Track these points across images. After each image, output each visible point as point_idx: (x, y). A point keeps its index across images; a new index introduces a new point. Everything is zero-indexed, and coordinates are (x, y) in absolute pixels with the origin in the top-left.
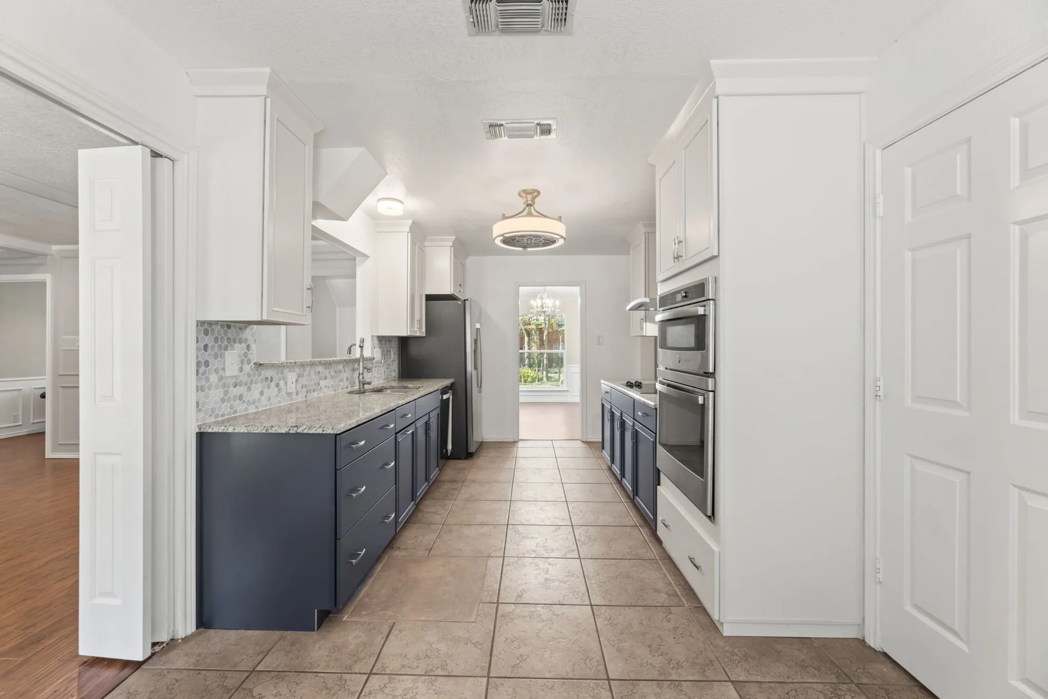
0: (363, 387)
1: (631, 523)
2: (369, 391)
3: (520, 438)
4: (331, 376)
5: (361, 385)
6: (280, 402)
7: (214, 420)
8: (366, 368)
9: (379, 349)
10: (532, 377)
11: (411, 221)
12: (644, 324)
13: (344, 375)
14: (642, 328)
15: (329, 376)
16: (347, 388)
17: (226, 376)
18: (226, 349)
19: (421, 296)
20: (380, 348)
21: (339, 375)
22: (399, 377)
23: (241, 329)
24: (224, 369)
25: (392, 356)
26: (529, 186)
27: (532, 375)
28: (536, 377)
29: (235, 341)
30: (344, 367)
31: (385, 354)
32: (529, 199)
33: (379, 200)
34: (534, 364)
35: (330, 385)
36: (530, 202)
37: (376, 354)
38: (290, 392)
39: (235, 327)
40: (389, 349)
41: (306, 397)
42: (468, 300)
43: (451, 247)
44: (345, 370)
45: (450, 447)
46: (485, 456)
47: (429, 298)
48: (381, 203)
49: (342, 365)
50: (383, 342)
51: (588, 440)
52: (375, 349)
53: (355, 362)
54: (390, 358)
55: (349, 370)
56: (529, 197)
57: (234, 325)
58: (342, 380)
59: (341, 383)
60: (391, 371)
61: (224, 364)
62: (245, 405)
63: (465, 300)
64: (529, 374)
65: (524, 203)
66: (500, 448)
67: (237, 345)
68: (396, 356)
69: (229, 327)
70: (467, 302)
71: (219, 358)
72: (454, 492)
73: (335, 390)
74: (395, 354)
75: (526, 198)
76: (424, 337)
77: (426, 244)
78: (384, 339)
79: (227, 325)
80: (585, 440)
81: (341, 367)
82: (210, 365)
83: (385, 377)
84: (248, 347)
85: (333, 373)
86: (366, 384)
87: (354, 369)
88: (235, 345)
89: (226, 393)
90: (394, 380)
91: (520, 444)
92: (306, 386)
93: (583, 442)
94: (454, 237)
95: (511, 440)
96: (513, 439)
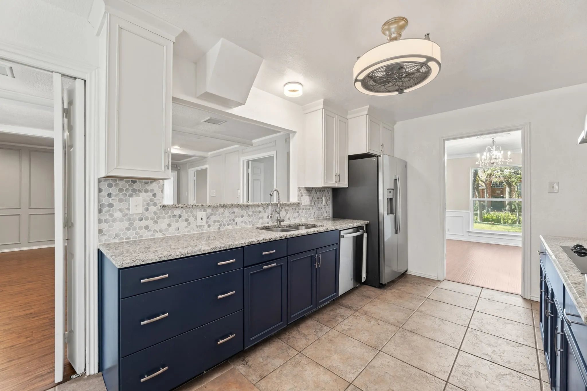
0: (280, 224)
4: (249, 215)
5: (278, 222)
6: (189, 231)
7: (118, 241)
10: (512, 220)
11: (322, 100)
15: (245, 215)
17: (131, 213)
18: (131, 196)
19: (347, 156)
20: (309, 196)
21: (258, 214)
22: (332, 217)
23: (146, 183)
24: (128, 209)
25: (324, 202)
27: (512, 218)
28: (517, 219)
29: (140, 191)
31: (315, 200)
34: (516, 209)
35: (247, 222)
38: (200, 224)
39: (140, 182)
40: (320, 197)
41: (219, 228)
43: (367, 115)
45: (364, 275)
46: (398, 290)
47: (351, 158)
49: (262, 208)
50: (313, 192)
52: (303, 197)
57: (139, 181)
60: (323, 213)
61: (129, 205)
62: (152, 233)
63: (377, 156)
64: (509, 217)
66: (418, 284)
67: (143, 194)
68: (329, 202)
69: (134, 182)
70: (379, 157)
71: (124, 202)
74: (327, 200)
76: (347, 187)
77: (349, 117)
78: (314, 190)
79: (131, 181)
82: (114, 206)
83: (315, 216)
84: (154, 195)
85: (251, 213)
86: (281, 222)
88: (141, 194)
89: (131, 224)
90: (325, 219)
91: (443, 284)
92: (219, 221)
93: (525, 299)
94: (368, 106)
95: (435, 278)
96: (437, 278)
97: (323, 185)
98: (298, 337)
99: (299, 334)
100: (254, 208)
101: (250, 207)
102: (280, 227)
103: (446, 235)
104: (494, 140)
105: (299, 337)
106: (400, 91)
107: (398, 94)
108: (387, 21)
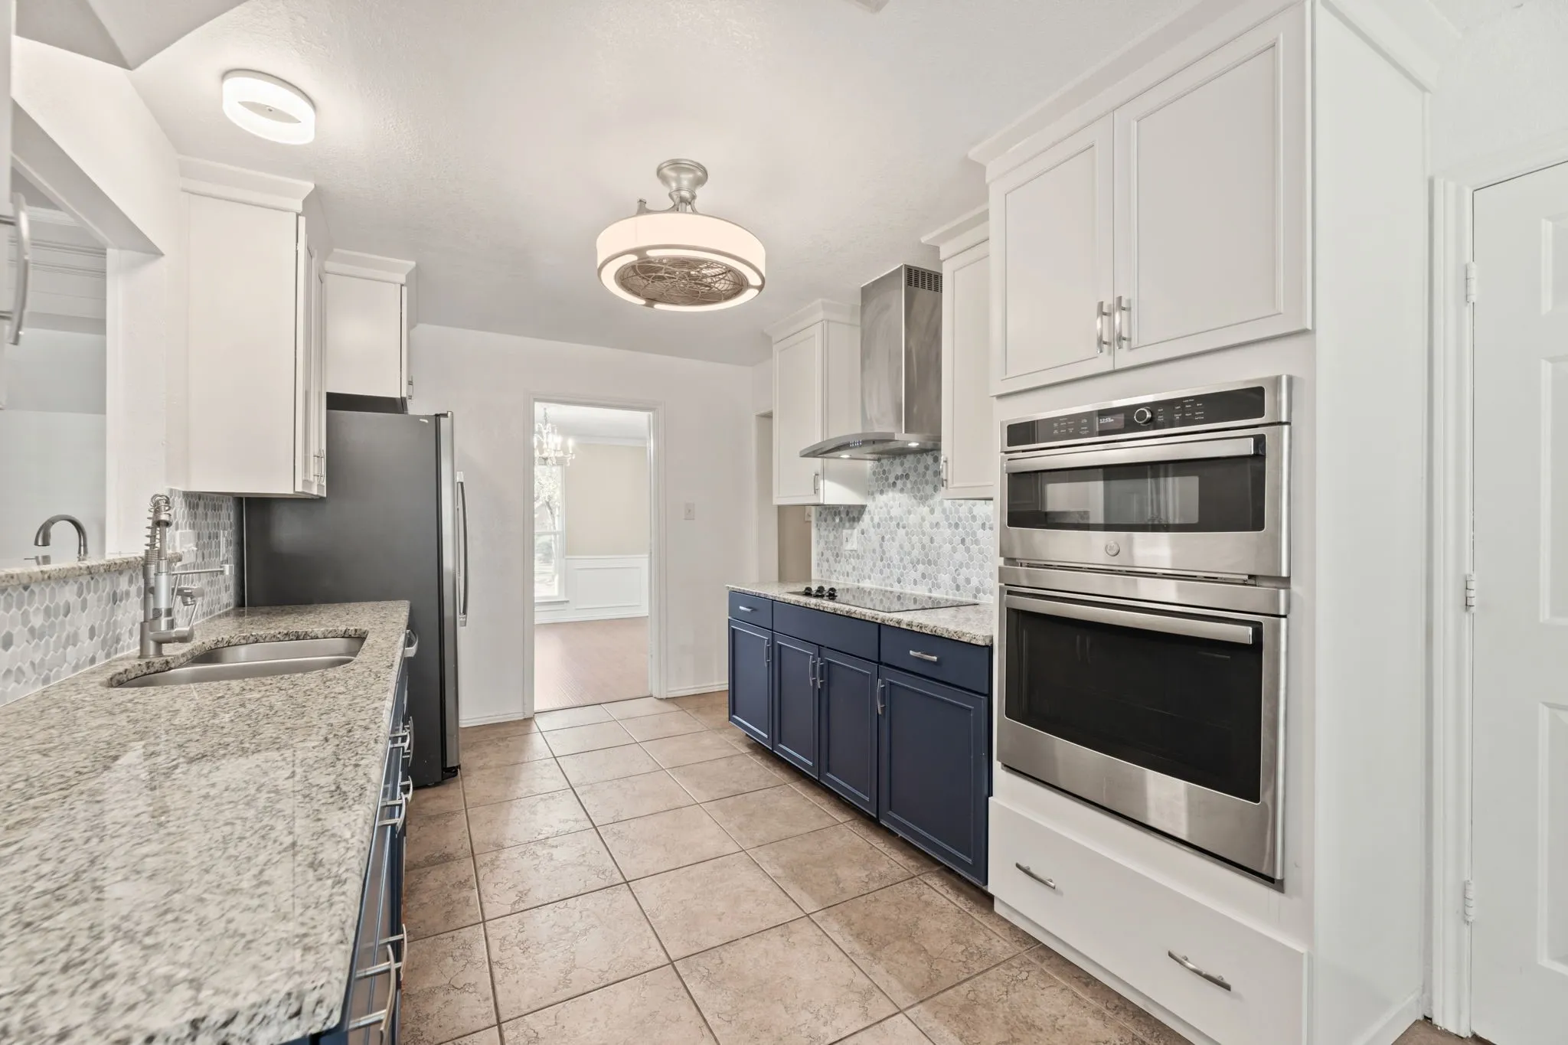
0: (159, 652)
1: (898, 872)
2: (182, 660)
3: (537, 708)
4: (32, 631)
5: (152, 646)
8: (180, 592)
9: (188, 530)
11: (311, 186)
12: (821, 482)
13: (82, 622)
14: (816, 491)
15: (19, 631)
16: (93, 661)
19: (320, 394)
20: (193, 526)
21: (63, 623)
22: (240, 604)
25: (223, 549)
26: (690, 154)
30: (80, 594)
31: (205, 543)
32: (685, 183)
33: (226, 74)
35: (26, 667)
36: (685, 194)
37: (181, 546)
40: (213, 531)
42: (445, 415)
43: (404, 285)
44: (84, 602)
47: (337, 402)
48: (233, 83)
50: (201, 510)
51: (670, 695)
52: (179, 531)
53: (121, 573)
54: (218, 554)
55: (99, 600)
56: (686, 178)
58: (73, 640)
59: (70, 648)
60: (219, 591)
63: (437, 415)
65: (670, 195)
66: (503, 739)
68: (231, 548)
70: (442, 419)
72: (465, 893)
73: (46, 681)
74: (228, 543)
75: (678, 180)
76: (325, 496)
77: (330, 266)
78: (201, 503)
80: (664, 697)
81: (68, 594)
83: (205, 609)
85: (37, 621)
86: (168, 641)
87: (115, 594)
90: (227, 614)
91: (541, 722)
93: (661, 699)
94: (413, 264)
95: (519, 717)
96: (522, 714)
97: (299, 489)
98: (433, 1008)
99: (426, 1000)
100: (48, 590)
101: (37, 590)
102: (173, 665)
103: (535, 613)
104: (547, 411)
105: (439, 1004)
106: (651, 301)
107: (644, 305)
108: (678, 160)
